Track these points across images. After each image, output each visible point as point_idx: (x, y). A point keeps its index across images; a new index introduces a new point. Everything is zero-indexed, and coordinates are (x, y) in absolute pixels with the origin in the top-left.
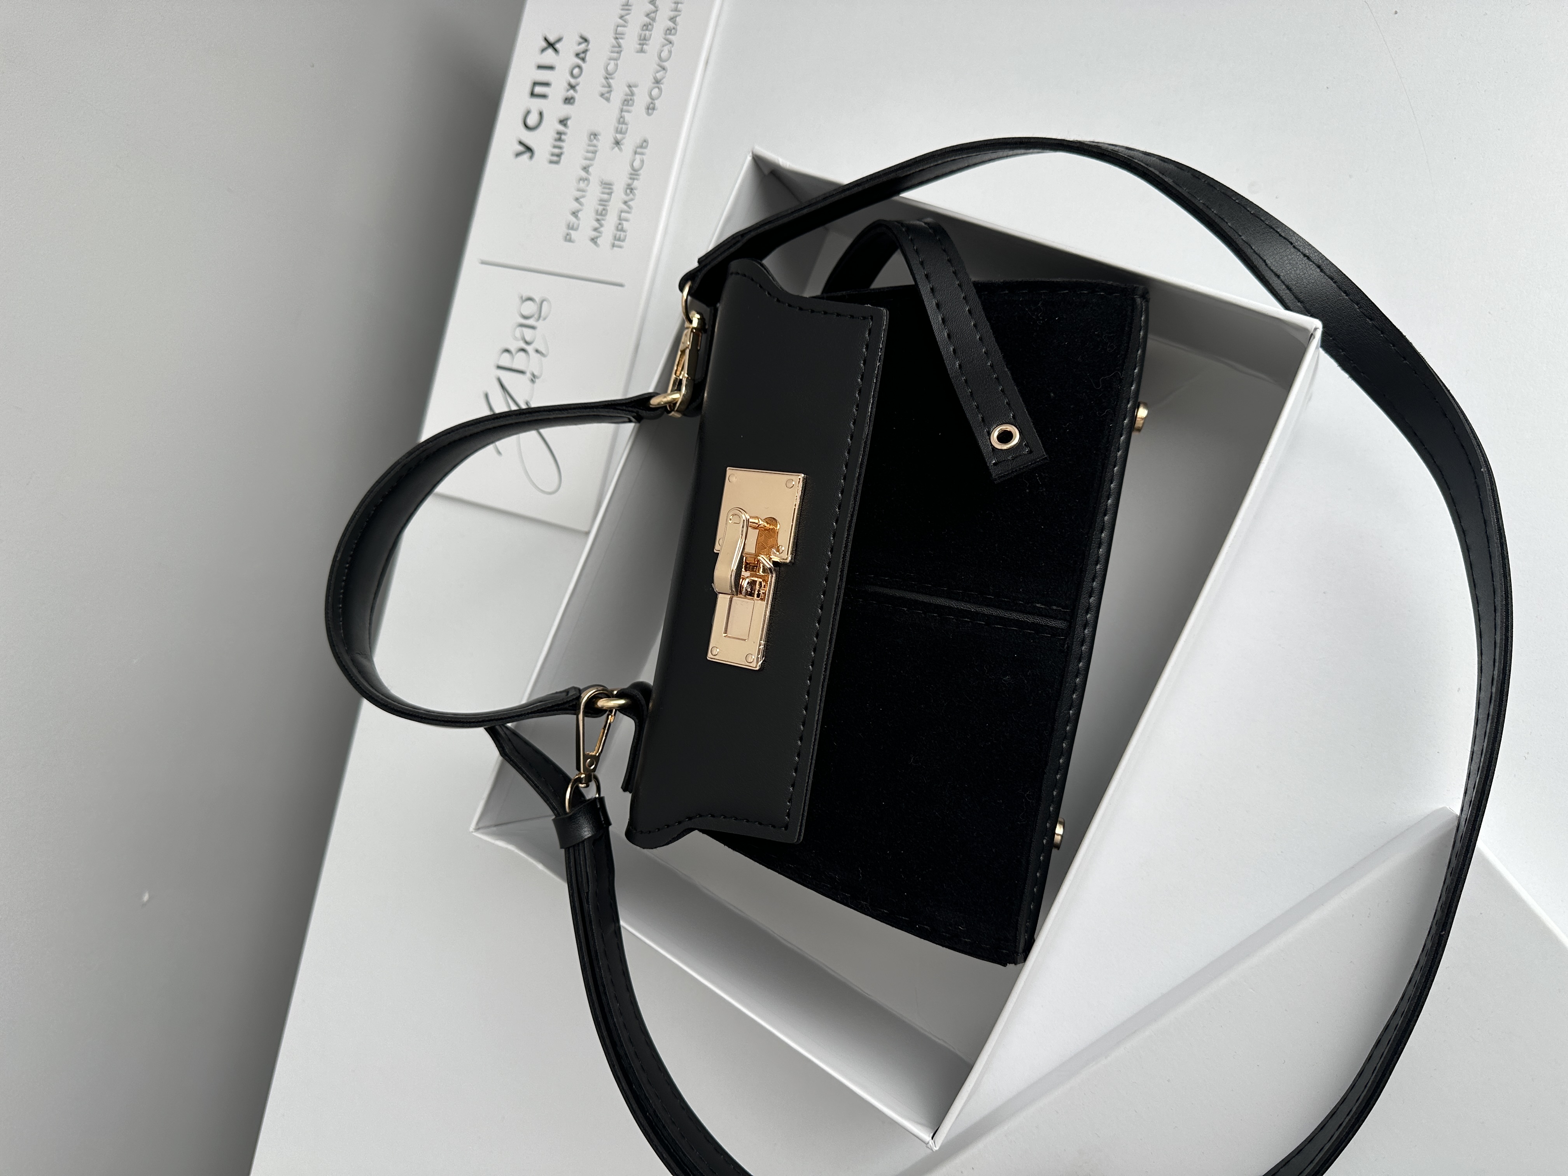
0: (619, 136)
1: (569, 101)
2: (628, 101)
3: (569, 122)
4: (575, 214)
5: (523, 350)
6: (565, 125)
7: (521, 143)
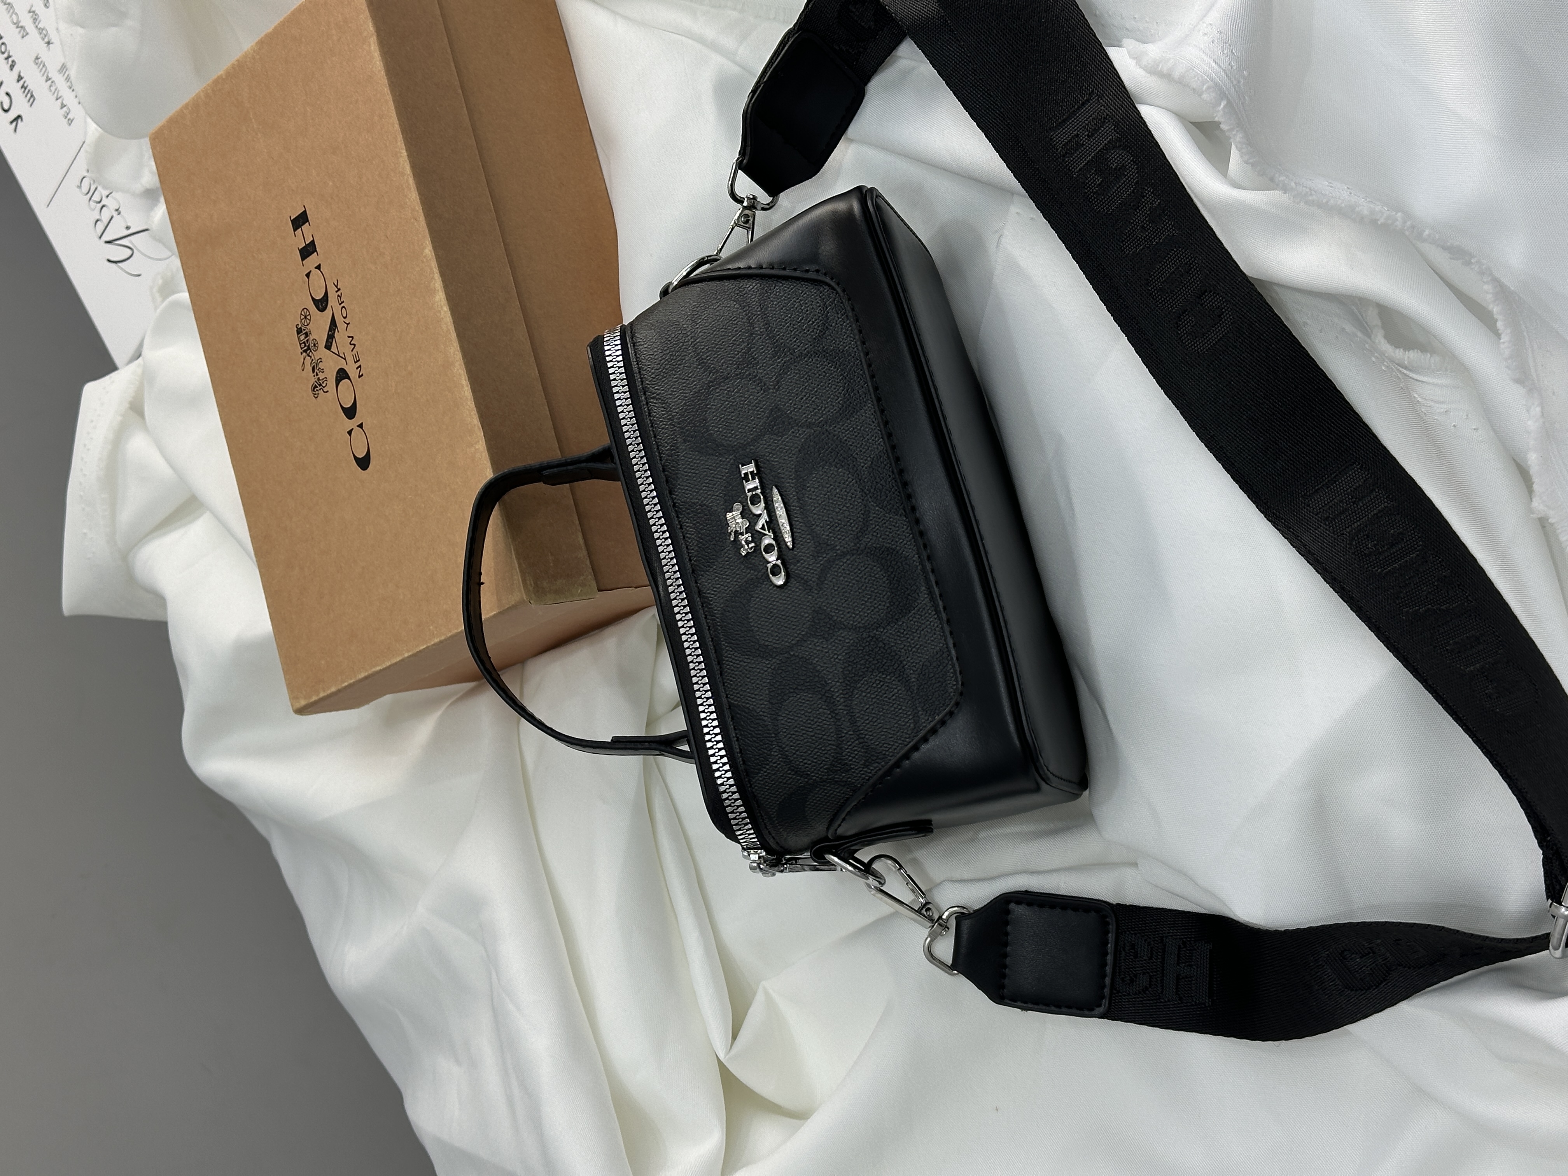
0: (46, 40)
1: (12, 67)
2: (35, 19)
3: (22, 74)
4: (63, 106)
5: (103, 206)
6: (22, 78)
7: (11, 123)
